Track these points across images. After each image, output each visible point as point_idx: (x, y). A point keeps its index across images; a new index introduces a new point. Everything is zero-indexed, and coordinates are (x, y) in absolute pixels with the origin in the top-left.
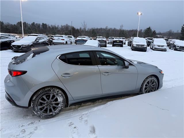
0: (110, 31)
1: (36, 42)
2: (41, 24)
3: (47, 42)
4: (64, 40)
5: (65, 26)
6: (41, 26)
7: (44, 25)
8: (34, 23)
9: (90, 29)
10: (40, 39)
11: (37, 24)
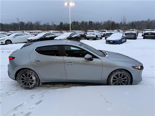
0: (153, 23)
1: (70, 37)
2: (88, 22)
3: (79, 37)
4: (94, 34)
5: (107, 22)
6: (88, 24)
7: (91, 23)
8: (83, 21)
9: (131, 23)
10: (74, 35)
11: (85, 22)
